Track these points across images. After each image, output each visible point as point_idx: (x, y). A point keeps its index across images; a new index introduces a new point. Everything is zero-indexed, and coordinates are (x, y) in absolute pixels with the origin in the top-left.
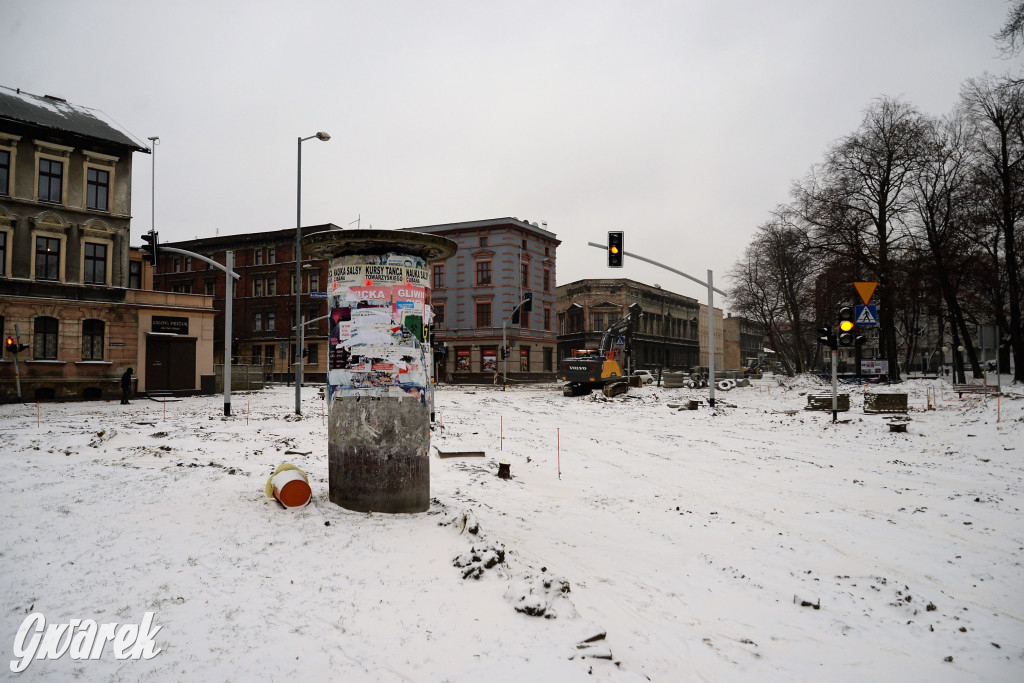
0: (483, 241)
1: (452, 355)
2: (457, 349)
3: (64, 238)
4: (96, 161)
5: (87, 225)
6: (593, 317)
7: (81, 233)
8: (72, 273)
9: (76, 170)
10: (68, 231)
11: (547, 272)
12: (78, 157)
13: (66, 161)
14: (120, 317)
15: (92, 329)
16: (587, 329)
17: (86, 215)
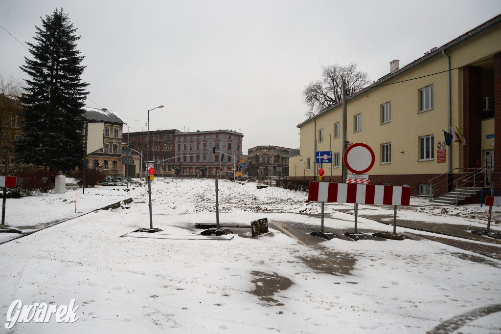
0: (217, 137)
1: (208, 170)
2: (209, 168)
3: (109, 144)
4: (116, 127)
5: (114, 141)
6: (262, 158)
7: (113, 142)
8: (111, 151)
9: (112, 129)
10: (110, 142)
11: (239, 146)
12: (112, 126)
13: (110, 127)
14: (120, 160)
15: (114, 163)
16: (260, 162)
17: (114, 139)
